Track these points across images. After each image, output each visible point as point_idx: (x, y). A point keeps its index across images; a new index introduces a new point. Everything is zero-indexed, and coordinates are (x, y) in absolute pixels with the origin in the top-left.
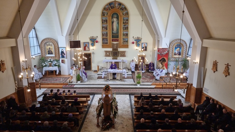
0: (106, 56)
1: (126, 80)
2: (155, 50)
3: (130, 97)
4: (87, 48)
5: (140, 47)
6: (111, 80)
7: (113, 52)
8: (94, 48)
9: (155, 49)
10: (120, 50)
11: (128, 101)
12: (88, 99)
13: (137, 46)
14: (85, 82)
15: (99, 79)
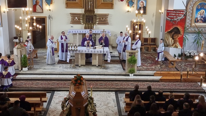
0: (74, 22)
1: (110, 66)
2: (160, 13)
3: (117, 97)
4: (38, 7)
5: (134, 7)
6: (83, 67)
7: (87, 16)
8: (51, 7)
9: (160, 11)
10: (99, 11)
11: (113, 104)
12: (43, 99)
13: (128, 5)
14: (37, 69)
15: (60, 65)
